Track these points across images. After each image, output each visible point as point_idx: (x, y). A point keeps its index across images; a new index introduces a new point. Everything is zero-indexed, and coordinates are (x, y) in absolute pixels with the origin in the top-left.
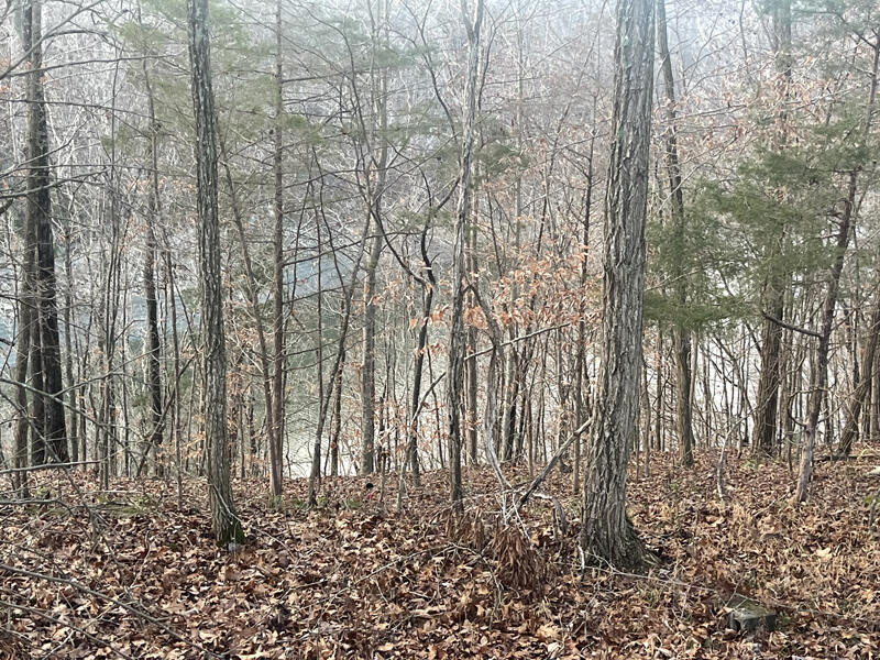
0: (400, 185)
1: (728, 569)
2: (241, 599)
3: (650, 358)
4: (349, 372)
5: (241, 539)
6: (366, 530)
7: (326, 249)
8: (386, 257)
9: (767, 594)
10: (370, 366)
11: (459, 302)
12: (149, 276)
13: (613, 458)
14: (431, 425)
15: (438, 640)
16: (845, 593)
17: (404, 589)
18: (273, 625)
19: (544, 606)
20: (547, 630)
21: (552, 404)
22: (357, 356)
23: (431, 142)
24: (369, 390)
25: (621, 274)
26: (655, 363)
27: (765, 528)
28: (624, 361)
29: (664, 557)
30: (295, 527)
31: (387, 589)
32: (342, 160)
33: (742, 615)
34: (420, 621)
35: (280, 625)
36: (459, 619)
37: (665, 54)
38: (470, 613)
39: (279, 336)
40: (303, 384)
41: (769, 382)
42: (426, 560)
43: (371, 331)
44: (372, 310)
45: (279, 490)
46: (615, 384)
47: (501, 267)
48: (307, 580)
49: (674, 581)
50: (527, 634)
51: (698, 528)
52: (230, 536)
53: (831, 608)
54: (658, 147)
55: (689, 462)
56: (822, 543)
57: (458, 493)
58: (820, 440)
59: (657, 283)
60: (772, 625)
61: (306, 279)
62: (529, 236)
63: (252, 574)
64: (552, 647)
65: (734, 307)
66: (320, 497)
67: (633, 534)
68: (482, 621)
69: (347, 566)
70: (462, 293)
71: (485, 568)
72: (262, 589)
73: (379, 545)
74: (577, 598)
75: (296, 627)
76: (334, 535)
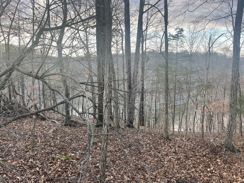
5: (169, 139)
6: (188, 140)
10: (187, 116)
11: (204, 108)
13: (230, 134)
15: (200, 159)
17: (194, 150)
18: (174, 152)
19: (218, 156)
20: (218, 160)
24: (187, 119)
28: (233, 119)
29: (239, 151)
30: (177, 139)
31: (192, 150)
34: (197, 155)
36: (203, 156)
38: (205, 156)
39: (174, 111)
40: (177, 117)
42: (198, 146)
45: (173, 132)
46: (231, 123)
48: (179, 147)
50: (215, 160)
55: (242, 135)
61: (178, 103)
63: (171, 145)
64: (219, 163)
66: (179, 134)
67: (233, 147)
68: (207, 157)
69: (185, 145)
70: (204, 106)
71: (208, 149)
72: (172, 147)
73: (190, 143)
74: (224, 156)
75: (177, 153)
76: (182, 140)
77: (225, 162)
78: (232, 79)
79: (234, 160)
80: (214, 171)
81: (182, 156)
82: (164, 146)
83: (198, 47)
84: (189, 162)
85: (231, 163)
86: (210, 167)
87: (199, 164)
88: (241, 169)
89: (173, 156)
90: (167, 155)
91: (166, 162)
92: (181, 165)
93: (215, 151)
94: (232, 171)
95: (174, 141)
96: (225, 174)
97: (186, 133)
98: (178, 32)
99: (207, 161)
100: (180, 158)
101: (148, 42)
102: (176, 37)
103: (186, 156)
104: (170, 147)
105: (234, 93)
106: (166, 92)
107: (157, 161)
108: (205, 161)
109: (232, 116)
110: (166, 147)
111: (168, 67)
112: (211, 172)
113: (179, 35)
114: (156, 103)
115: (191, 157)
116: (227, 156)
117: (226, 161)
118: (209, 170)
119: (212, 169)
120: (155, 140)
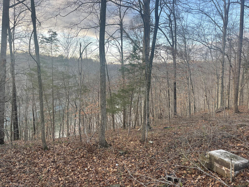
0: (71, 94)
1: (119, 146)
2: (47, 158)
3: (108, 117)
4: (65, 122)
5: (47, 149)
6: (67, 146)
7: (60, 104)
8: (70, 105)
9: (125, 149)
10: (68, 121)
11: (80, 111)
12: (33, 109)
13: (103, 132)
14: (77, 129)
15: (78, 161)
16: (135, 148)
17: (73, 154)
18: (53, 162)
19: (94, 154)
20: (94, 158)
21: (95, 124)
22: (66, 119)
23: (76, 88)
24: (68, 124)
25: (103, 106)
26: (109, 118)
27: (124, 140)
28: (104, 118)
29: (110, 145)
30: (56, 146)
31: (71, 154)
32: (63, 91)
33: (121, 152)
34: (75, 158)
35: (54, 162)
36: (81, 158)
37: (108, 76)
38: (83, 157)
39: (53, 117)
40: (57, 124)
41: (124, 118)
42: (76, 149)
43: (68, 115)
44: (68, 113)
45: (54, 140)
46: (103, 121)
47: (87, 105)
48: (58, 154)
49: (112, 149)
50: (92, 159)
51: (115, 141)
52: (46, 149)
53: (133, 150)
54: (107, 88)
55: (114, 131)
56: (131, 141)
57: (81, 139)
58: (131, 126)
59: (107, 107)
60: (125, 153)
61: (57, 109)
62: (91, 101)
63: (49, 154)
64: (95, 160)
65: (118, 109)
66: (60, 141)
67: (106, 142)
68: (85, 157)
69: (64, 151)
70: (80, 110)
71: (85, 149)
72: (51, 156)
73: (69, 148)
74: (99, 152)
75: (56, 162)
76: (62, 147)
77: (100, 158)
78: (101, 83)
79: (107, 154)
80: (91, 169)
81: (61, 163)
82: (41, 158)
83: (73, 52)
84: (68, 167)
85: (105, 157)
86: (87, 167)
87: (77, 167)
88: (112, 161)
89: (51, 166)
90: (44, 167)
91: (43, 175)
92: (59, 173)
93: (91, 150)
94: (106, 164)
95: (53, 149)
96: (100, 168)
97: (68, 139)
98: (52, 35)
99: (85, 161)
100: (59, 166)
101: (16, 41)
102: (50, 40)
103: (65, 162)
104: (49, 157)
105: (103, 95)
106: (40, 98)
107: (33, 177)
108: (83, 161)
109: (103, 116)
110: (44, 158)
111: (40, 72)
112: (89, 171)
113: (53, 38)
114: (33, 111)
115: (70, 162)
116: (102, 152)
117: (100, 156)
118: (86, 169)
119: (89, 167)
120: (31, 153)
